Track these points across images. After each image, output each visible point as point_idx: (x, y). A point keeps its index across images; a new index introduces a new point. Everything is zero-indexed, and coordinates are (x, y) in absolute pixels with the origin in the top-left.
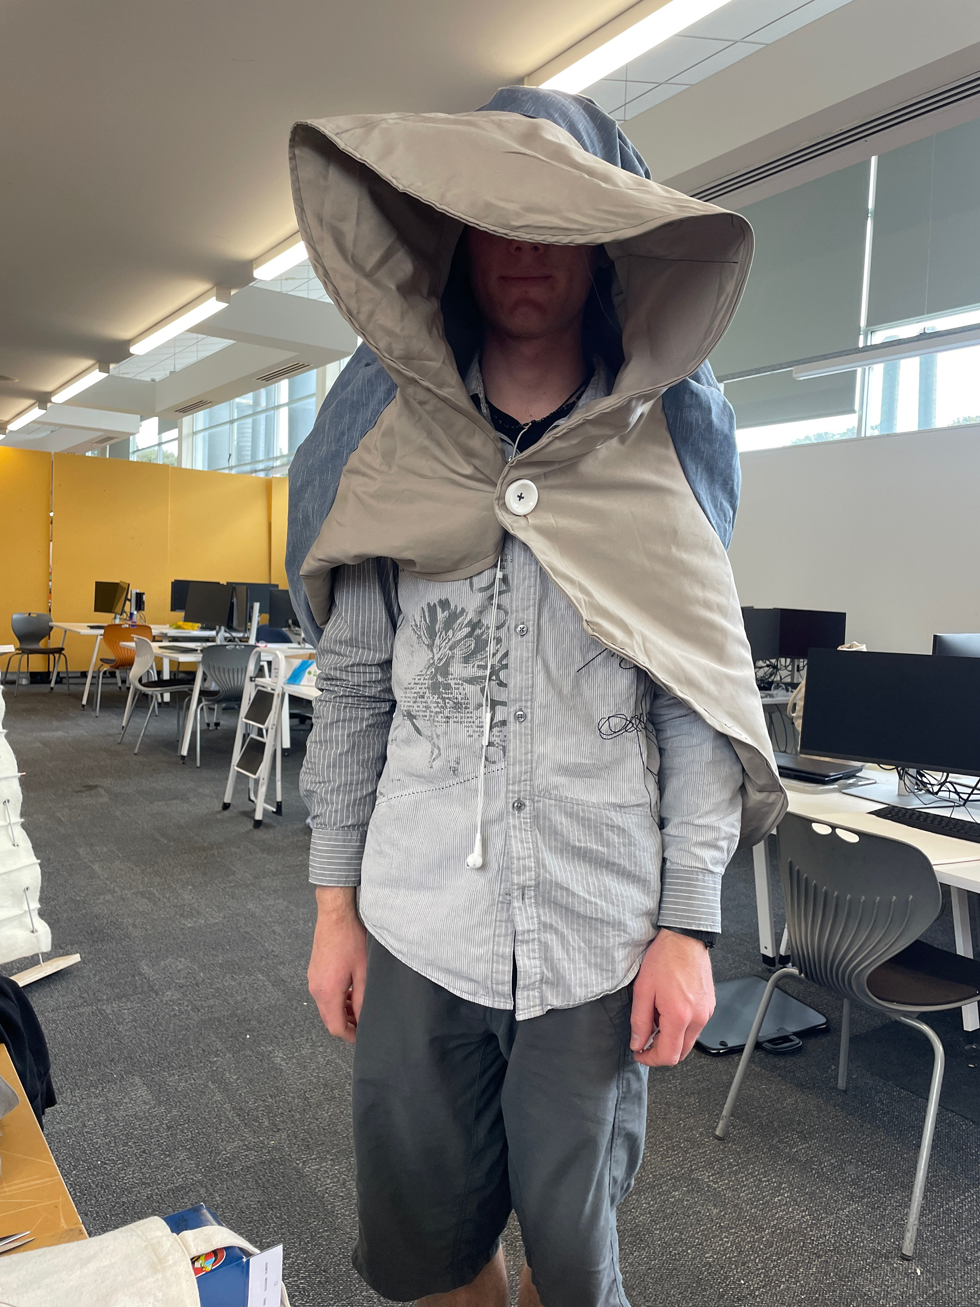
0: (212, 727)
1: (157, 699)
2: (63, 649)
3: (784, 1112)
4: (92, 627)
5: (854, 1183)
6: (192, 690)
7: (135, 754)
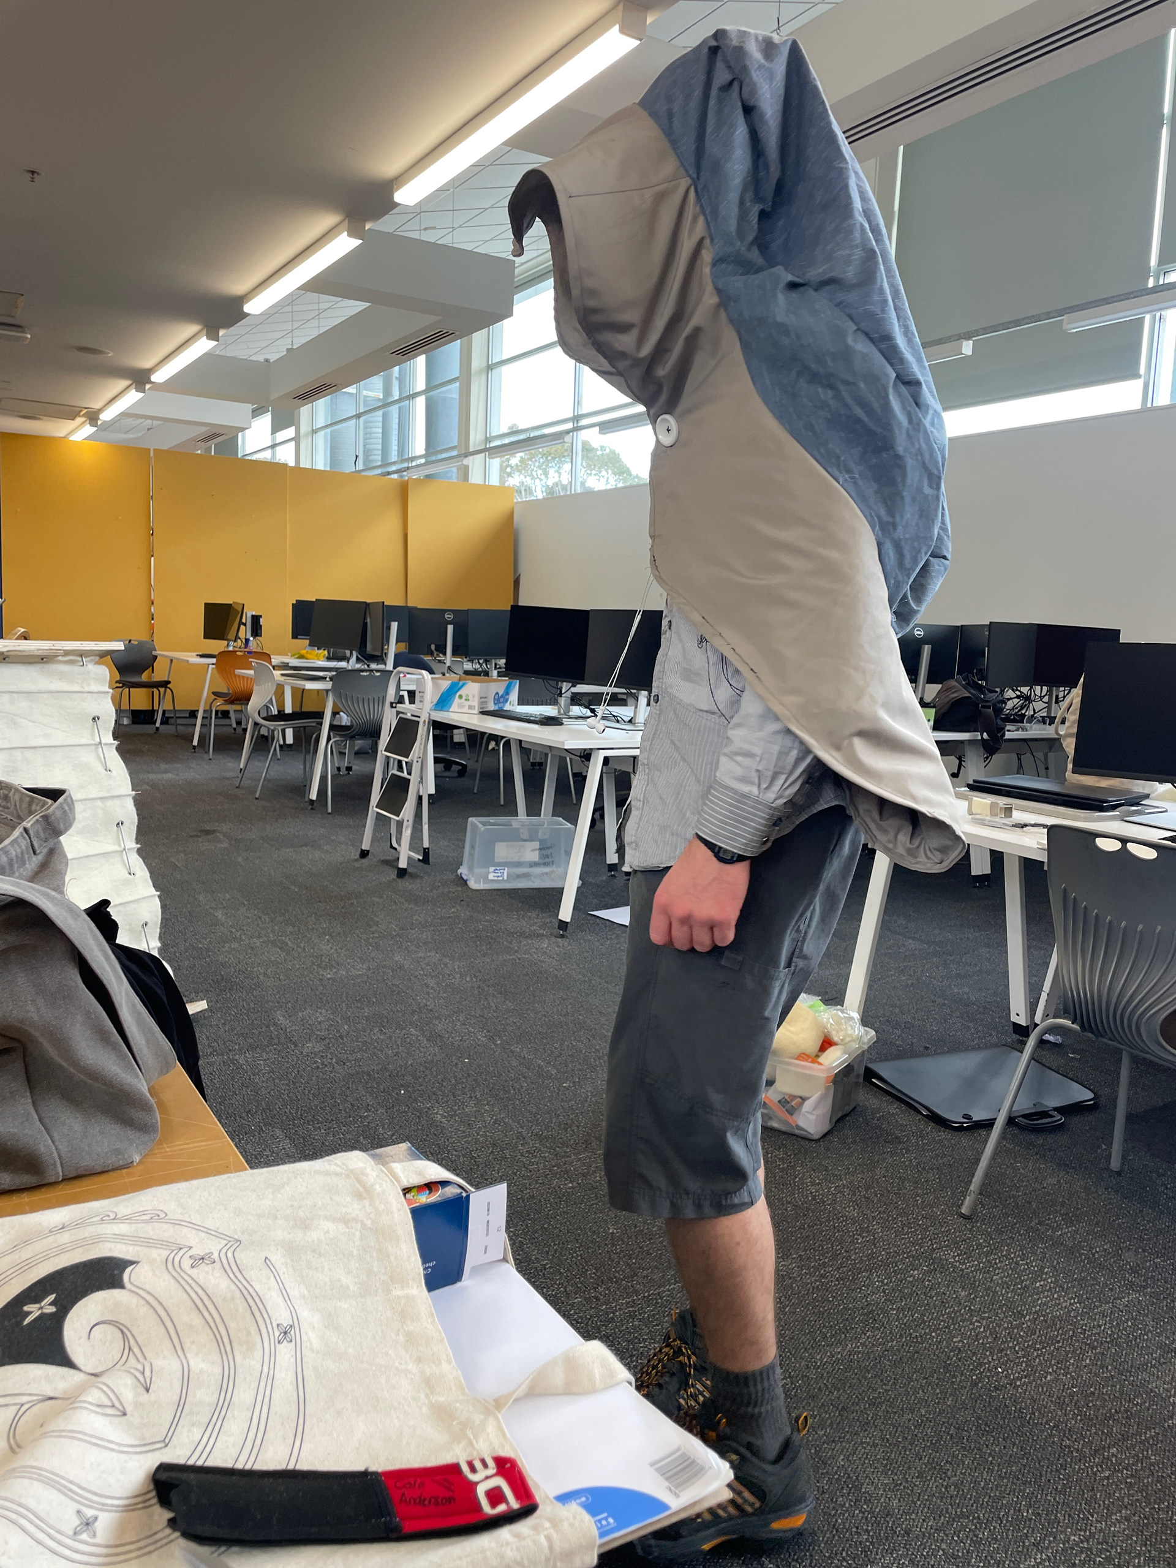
0: (343, 772)
1: (278, 740)
2: (169, 682)
3: (1044, 1193)
4: (202, 656)
5: (1134, 1271)
6: (321, 724)
7: (257, 799)
